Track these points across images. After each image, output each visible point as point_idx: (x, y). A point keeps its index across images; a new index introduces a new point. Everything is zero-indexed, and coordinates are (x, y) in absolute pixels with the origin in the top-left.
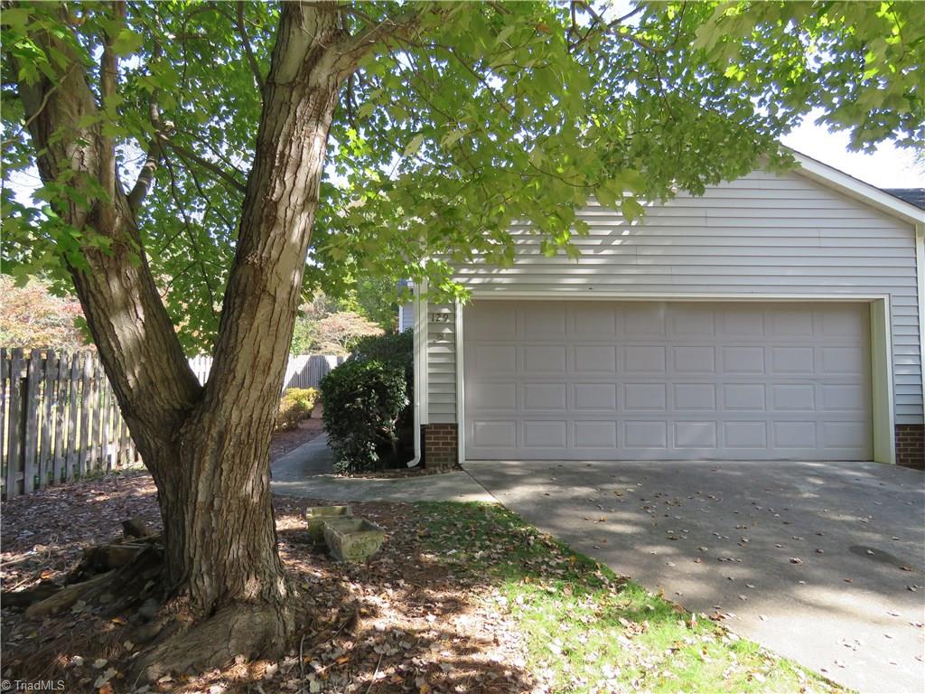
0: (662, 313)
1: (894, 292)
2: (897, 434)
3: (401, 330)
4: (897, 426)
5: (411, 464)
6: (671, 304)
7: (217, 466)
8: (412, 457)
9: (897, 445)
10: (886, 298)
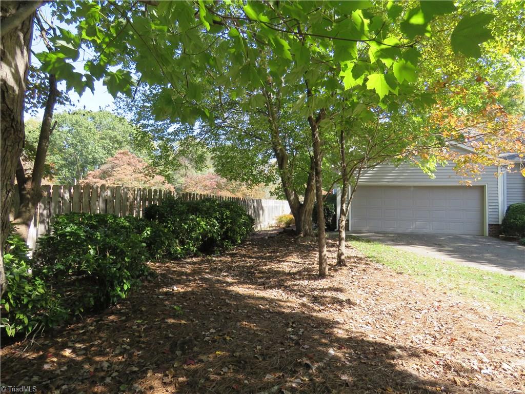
0: (412, 189)
1: (489, 183)
2: (489, 227)
3: (334, 193)
4: (489, 224)
5: (336, 230)
6: (415, 187)
7: (305, 215)
8: (336, 228)
9: (489, 230)
10: (486, 184)
